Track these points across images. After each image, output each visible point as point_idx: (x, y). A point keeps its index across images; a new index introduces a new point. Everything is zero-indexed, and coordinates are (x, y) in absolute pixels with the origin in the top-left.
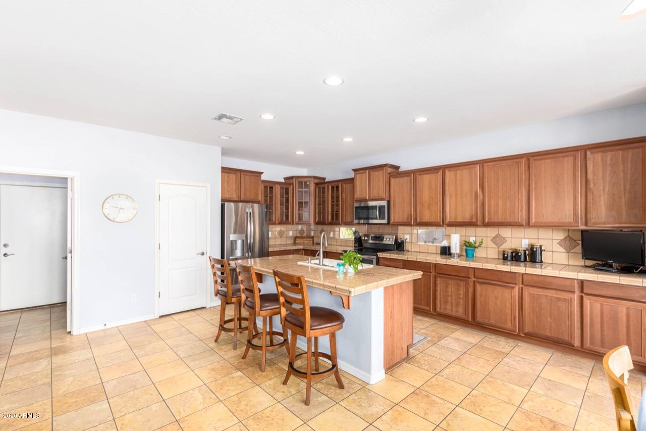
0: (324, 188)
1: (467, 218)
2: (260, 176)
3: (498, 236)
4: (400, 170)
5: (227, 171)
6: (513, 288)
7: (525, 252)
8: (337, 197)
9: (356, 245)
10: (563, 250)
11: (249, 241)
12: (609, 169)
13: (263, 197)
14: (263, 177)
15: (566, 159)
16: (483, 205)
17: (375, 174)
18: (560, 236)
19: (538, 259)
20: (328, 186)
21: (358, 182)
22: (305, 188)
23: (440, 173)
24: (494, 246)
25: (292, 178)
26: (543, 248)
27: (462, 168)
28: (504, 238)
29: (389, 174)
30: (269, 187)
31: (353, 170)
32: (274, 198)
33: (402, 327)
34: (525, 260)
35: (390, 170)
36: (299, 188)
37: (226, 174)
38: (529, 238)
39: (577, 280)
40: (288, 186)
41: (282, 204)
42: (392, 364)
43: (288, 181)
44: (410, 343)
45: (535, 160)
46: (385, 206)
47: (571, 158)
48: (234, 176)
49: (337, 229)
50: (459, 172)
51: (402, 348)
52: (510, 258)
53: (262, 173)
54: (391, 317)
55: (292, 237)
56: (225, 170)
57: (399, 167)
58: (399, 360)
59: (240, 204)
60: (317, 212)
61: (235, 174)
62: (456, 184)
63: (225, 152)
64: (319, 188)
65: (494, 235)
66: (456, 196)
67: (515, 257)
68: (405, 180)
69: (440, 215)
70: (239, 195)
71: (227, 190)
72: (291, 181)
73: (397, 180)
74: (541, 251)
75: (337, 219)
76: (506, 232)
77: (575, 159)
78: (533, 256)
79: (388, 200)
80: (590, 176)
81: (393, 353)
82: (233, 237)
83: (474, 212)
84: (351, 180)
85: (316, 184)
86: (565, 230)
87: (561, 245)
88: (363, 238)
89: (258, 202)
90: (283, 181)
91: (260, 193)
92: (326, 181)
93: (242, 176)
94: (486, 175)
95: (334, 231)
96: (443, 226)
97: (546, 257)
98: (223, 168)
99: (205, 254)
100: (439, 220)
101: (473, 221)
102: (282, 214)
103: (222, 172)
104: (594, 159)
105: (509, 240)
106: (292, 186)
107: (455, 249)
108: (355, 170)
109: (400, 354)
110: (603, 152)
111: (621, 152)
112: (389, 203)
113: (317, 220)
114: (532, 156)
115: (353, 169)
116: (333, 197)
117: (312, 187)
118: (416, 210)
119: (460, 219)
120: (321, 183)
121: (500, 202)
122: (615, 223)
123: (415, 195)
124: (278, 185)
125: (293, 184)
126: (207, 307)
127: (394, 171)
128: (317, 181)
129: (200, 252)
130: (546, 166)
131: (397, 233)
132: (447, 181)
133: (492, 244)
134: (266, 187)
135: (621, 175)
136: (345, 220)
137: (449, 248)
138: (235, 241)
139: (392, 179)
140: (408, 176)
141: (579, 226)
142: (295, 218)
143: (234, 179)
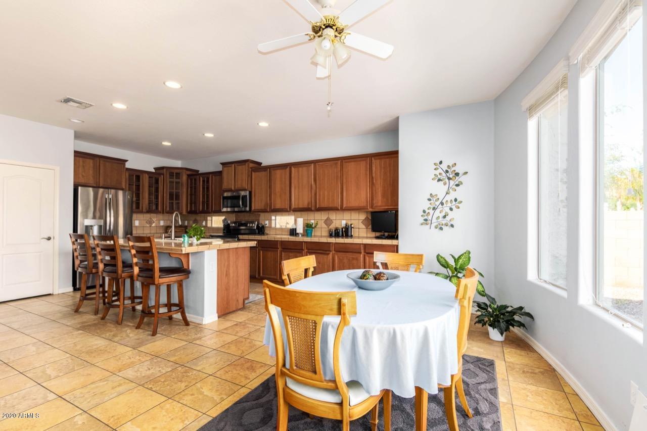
0: (195, 180)
1: (306, 206)
2: (124, 165)
3: (328, 219)
4: (262, 165)
5: (81, 155)
6: (329, 254)
7: (342, 229)
8: (208, 188)
9: (225, 231)
10: (364, 227)
11: (108, 228)
12: (383, 170)
13: (128, 185)
14: (128, 165)
15: (362, 162)
16: (316, 194)
17: (240, 168)
18: (362, 216)
19: (350, 234)
20: (200, 177)
21: (225, 175)
22: (176, 179)
23: (288, 169)
24: (326, 226)
25: (163, 168)
26: (352, 226)
27: (303, 165)
28: (331, 220)
29: (251, 168)
30: (136, 176)
31: (221, 164)
32: (141, 187)
33: (238, 284)
34: (343, 235)
35: (251, 165)
36: (170, 178)
37: (81, 159)
38: (346, 220)
39: (363, 244)
40: (157, 176)
41: (150, 194)
42: (227, 312)
43: (158, 171)
44: (246, 297)
45: (346, 162)
46: (247, 196)
47: (364, 162)
48: (91, 161)
49: (209, 218)
50: (300, 169)
51: (238, 301)
52: (333, 235)
53: (127, 161)
54: (226, 275)
55: (163, 226)
56: (77, 154)
57: (262, 163)
58: (235, 309)
59: (101, 190)
60: (189, 202)
61: (93, 159)
62: (299, 178)
63: (78, 136)
64: (191, 180)
65: (325, 218)
66: (299, 188)
67: (336, 233)
68: (262, 174)
69: (287, 202)
70: (98, 181)
71: (83, 175)
72: (161, 171)
73: (257, 173)
74: (351, 228)
75: (208, 208)
76: (333, 216)
77: (366, 163)
78: (346, 232)
79: (250, 190)
80: (374, 175)
81: (228, 303)
82: (88, 222)
83: (310, 200)
84: (219, 173)
85: (189, 176)
86: (365, 212)
87: (363, 224)
88: (231, 225)
89: (122, 189)
90: (154, 171)
91: (124, 180)
92: (199, 172)
93: (101, 162)
94: (318, 172)
95: (206, 221)
96: (290, 211)
97: (355, 232)
98: (76, 152)
99: (52, 238)
100: (287, 207)
101: (310, 207)
102: (150, 202)
103: (75, 156)
104: (376, 163)
105: (334, 221)
106: (162, 176)
107: (300, 230)
108: (223, 164)
109: (236, 305)
110: (380, 159)
111: (388, 159)
112: (250, 193)
113: (189, 210)
114: (344, 159)
115: (222, 162)
116: (203, 188)
117: (184, 178)
118: (270, 199)
119: (301, 206)
120: (193, 175)
121: (326, 192)
122: (385, 206)
123: (270, 187)
124: (146, 175)
125: (163, 175)
126: (54, 294)
127: (257, 166)
128: (189, 173)
129: (46, 237)
130: (351, 167)
131: (259, 220)
132: (293, 175)
133: (324, 226)
134: (131, 176)
135: (388, 174)
136: (215, 208)
137: (296, 229)
138: (91, 226)
139: (253, 173)
140: (265, 171)
141: (368, 209)
142: (166, 207)
143: (91, 164)
